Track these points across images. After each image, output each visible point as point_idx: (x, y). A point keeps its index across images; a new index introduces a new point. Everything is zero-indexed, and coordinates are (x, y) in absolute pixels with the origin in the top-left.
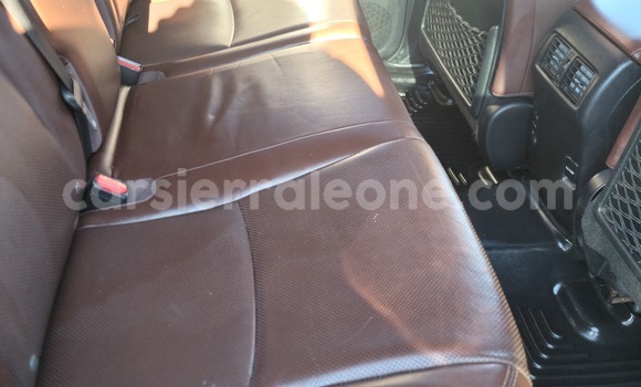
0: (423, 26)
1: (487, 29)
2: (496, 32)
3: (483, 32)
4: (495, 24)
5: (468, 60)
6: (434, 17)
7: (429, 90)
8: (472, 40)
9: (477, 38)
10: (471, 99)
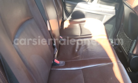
0: (117, 36)
1: (133, 40)
2: (135, 41)
3: (132, 40)
4: (135, 40)
5: (128, 45)
6: (120, 34)
7: (117, 48)
8: (129, 41)
9: (131, 41)
10: (128, 53)
